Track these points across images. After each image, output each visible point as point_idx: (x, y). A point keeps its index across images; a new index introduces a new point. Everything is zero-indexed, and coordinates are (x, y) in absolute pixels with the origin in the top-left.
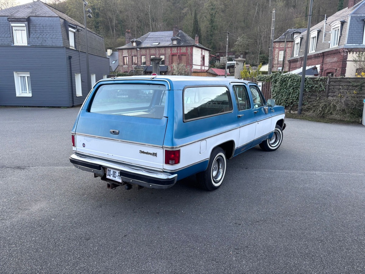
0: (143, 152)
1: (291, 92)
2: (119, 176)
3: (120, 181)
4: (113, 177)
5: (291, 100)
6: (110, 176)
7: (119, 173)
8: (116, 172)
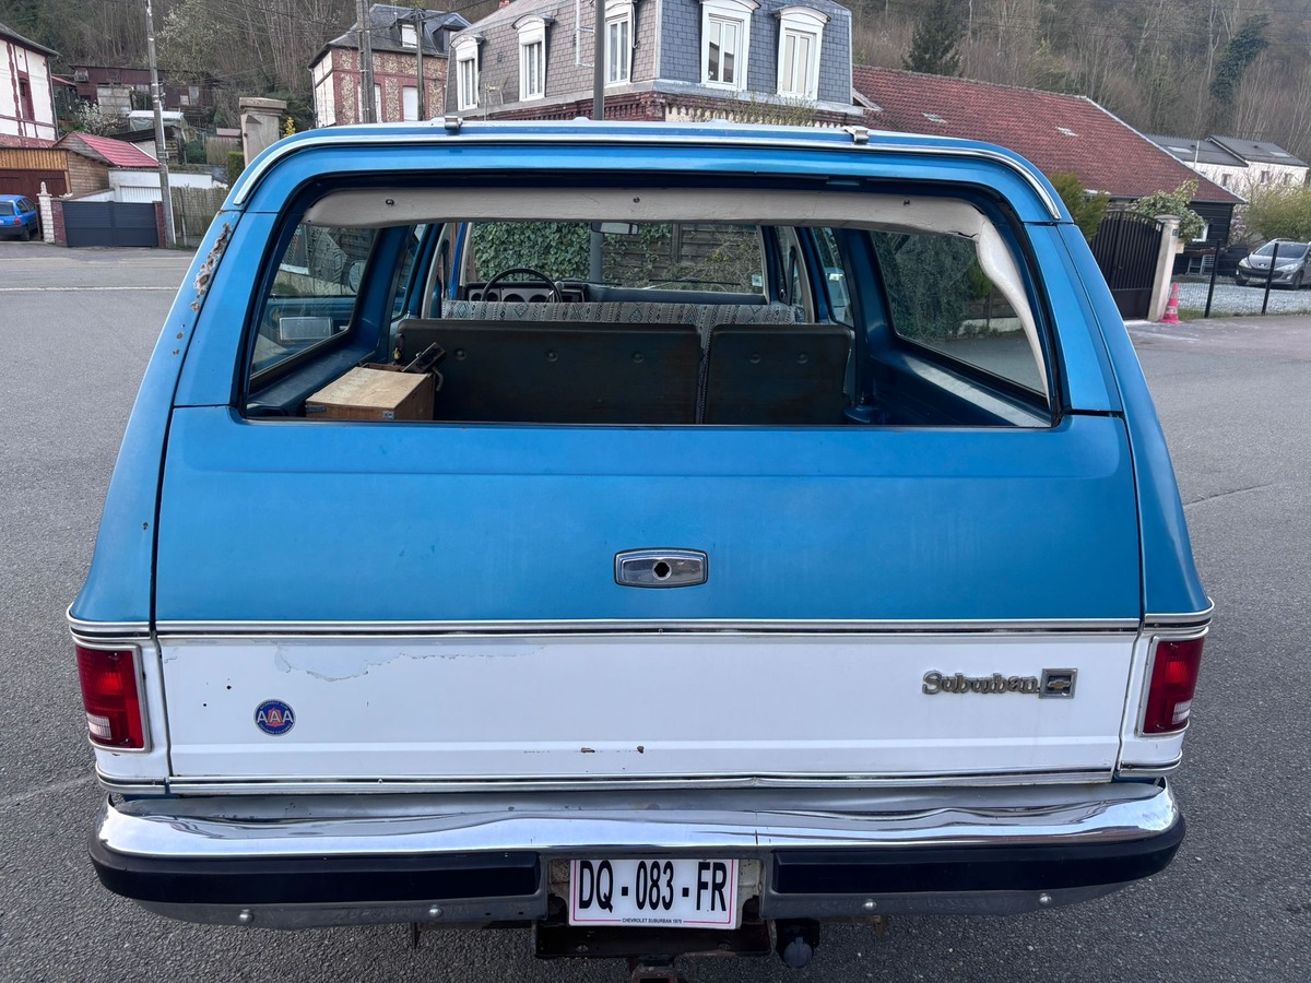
0: (958, 685)
1: (553, 244)
2: (702, 886)
3: (725, 918)
4: (641, 905)
5: (557, 271)
6: (606, 904)
7: (704, 866)
8: (670, 866)
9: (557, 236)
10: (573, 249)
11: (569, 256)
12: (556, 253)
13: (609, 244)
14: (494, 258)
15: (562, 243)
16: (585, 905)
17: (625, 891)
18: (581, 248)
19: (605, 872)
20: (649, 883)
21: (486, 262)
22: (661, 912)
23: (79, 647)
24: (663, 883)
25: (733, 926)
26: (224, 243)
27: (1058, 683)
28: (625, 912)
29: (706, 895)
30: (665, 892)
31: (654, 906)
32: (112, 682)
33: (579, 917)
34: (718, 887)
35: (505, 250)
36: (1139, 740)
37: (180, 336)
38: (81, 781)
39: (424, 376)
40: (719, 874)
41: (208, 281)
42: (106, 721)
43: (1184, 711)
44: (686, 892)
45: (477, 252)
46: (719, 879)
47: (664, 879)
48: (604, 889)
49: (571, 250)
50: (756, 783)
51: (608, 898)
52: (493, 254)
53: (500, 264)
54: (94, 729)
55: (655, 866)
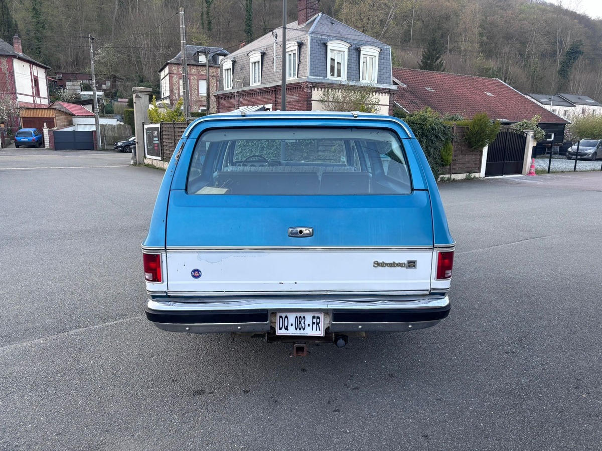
0: (383, 265)
2: (313, 323)
3: (321, 333)
4: (296, 329)
6: (286, 329)
7: (314, 317)
8: (304, 317)
9: (267, 143)
13: (289, 146)
16: (280, 329)
17: (292, 325)
19: (286, 319)
20: (299, 322)
22: (302, 331)
23: (144, 254)
24: (302, 322)
25: (322, 335)
26: (183, 147)
27: (412, 264)
28: (292, 331)
29: (315, 326)
30: (303, 325)
31: (300, 329)
32: (152, 265)
33: (279, 333)
34: (318, 324)
36: (436, 281)
37: (171, 172)
38: (115, 322)
39: (227, 189)
40: (318, 320)
41: (179, 157)
42: (151, 274)
43: (449, 273)
44: (309, 325)
46: (318, 321)
48: (286, 324)
50: (329, 293)
51: (287, 327)
54: (147, 277)
55: (300, 317)
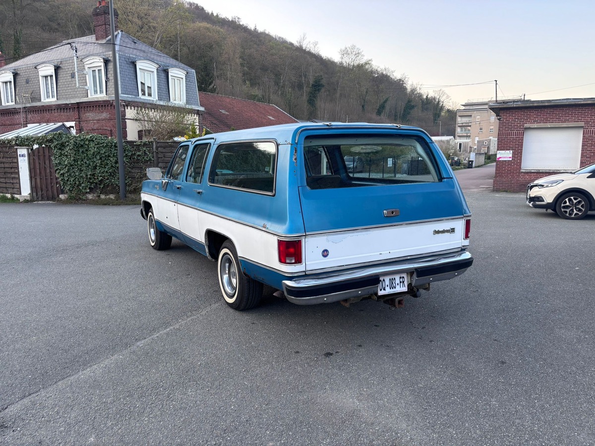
0: (438, 232)
2: (401, 282)
3: (405, 289)
4: (390, 289)
5: (101, 176)
6: (384, 289)
7: (400, 278)
8: (395, 279)
10: (108, 167)
11: (106, 170)
12: (99, 169)
14: (67, 172)
15: (102, 164)
16: (381, 290)
17: (387, 286)
18: (112, 166)
19: (384, 282)
20: (392, 283)
21: (63, 175)
22: (394, 290)
24: (394, 283)
25: (407, 290)
27: (453, 230)
28: (388, 291)
29: (401, 284)
30: (394, 285)
31: (393, 288)
32: (291, 250)
33: (380, 293)
34: (403, 282)
35: (73, 168)
36: (464, 241)
40: (403, 279)
42: (293, 258)
43: (469, 234)
44: (398, 284)
45: (57, 170)
47: (394, 282)
48: (384, 286)
49: (107, 167)
50: (409, 258)
52: (66, 170)
53: (70, 175)
55: (392, 279)
